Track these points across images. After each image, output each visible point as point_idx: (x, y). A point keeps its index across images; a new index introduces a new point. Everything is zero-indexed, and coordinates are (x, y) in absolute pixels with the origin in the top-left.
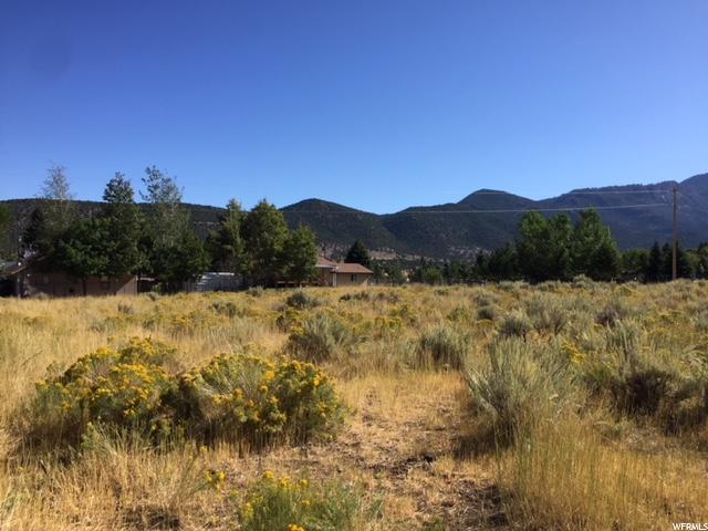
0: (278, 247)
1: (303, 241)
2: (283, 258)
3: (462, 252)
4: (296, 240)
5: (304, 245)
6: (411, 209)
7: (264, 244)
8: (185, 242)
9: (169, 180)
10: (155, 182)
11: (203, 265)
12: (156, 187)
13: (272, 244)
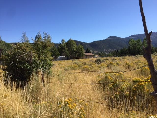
0: (75, 50)
1: (81, 48)
2: (76, 52)
3: (107, 50)
4: (79, 48)
5: (81, 49)
6: (95, 41)
7: (72, 49)
8: (54, 49)
9: (49, 35)
10: (45, 36)
11: (58, 54)
12: (46, 37)
13: (74, 49)
